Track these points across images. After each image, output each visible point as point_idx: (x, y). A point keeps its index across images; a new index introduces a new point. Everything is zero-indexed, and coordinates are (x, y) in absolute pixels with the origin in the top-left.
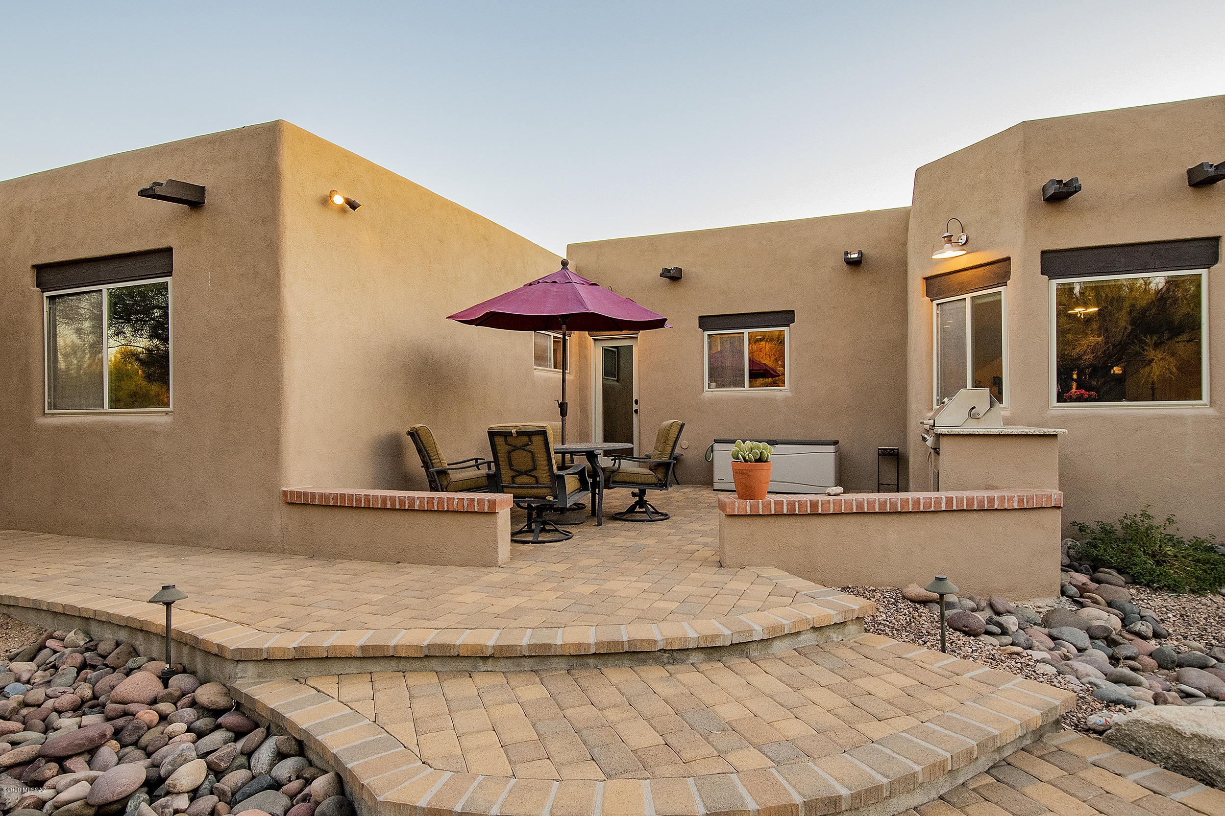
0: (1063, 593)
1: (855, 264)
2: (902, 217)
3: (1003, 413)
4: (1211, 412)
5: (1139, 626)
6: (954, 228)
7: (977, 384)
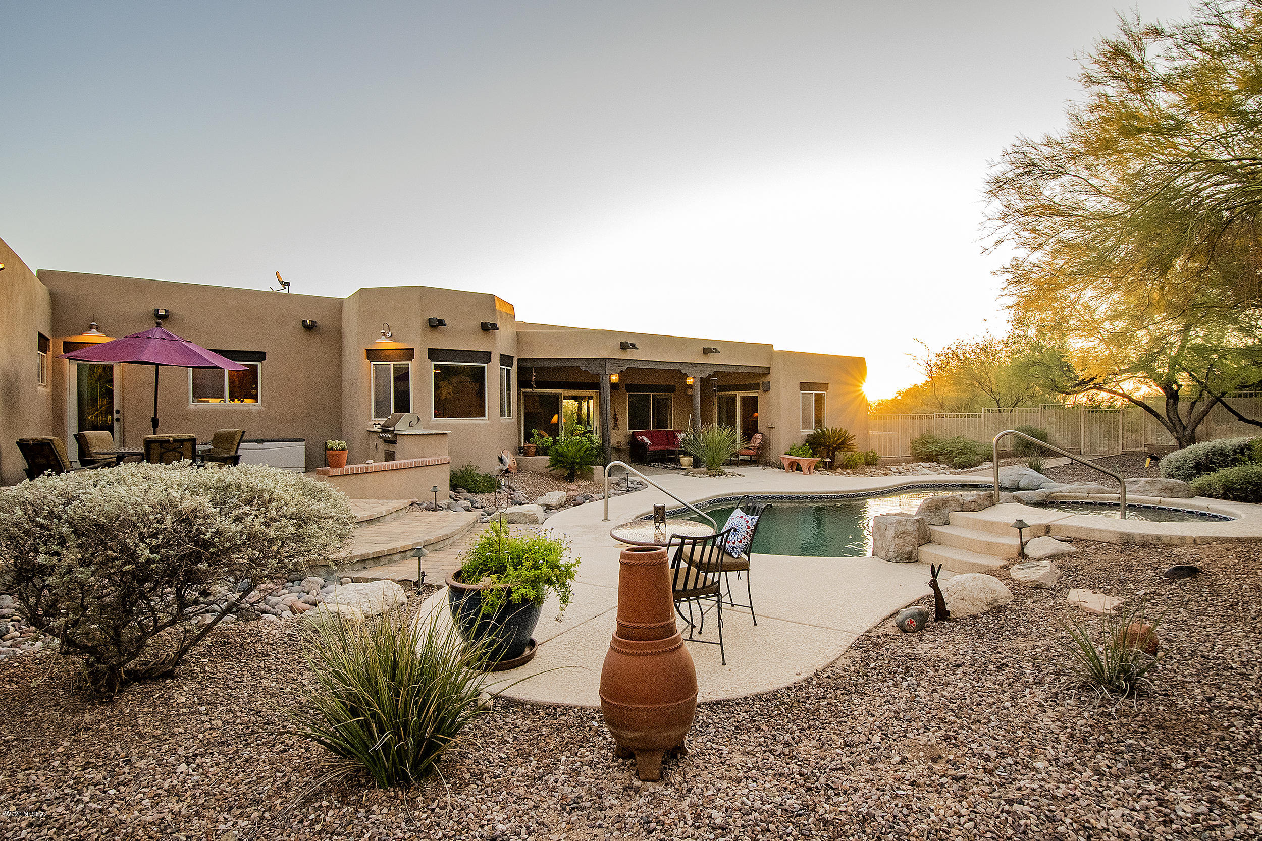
0: (450, 497)
1: (310, 328)
4: (488, 422)
5: (476, 505)
6: (386, 329)
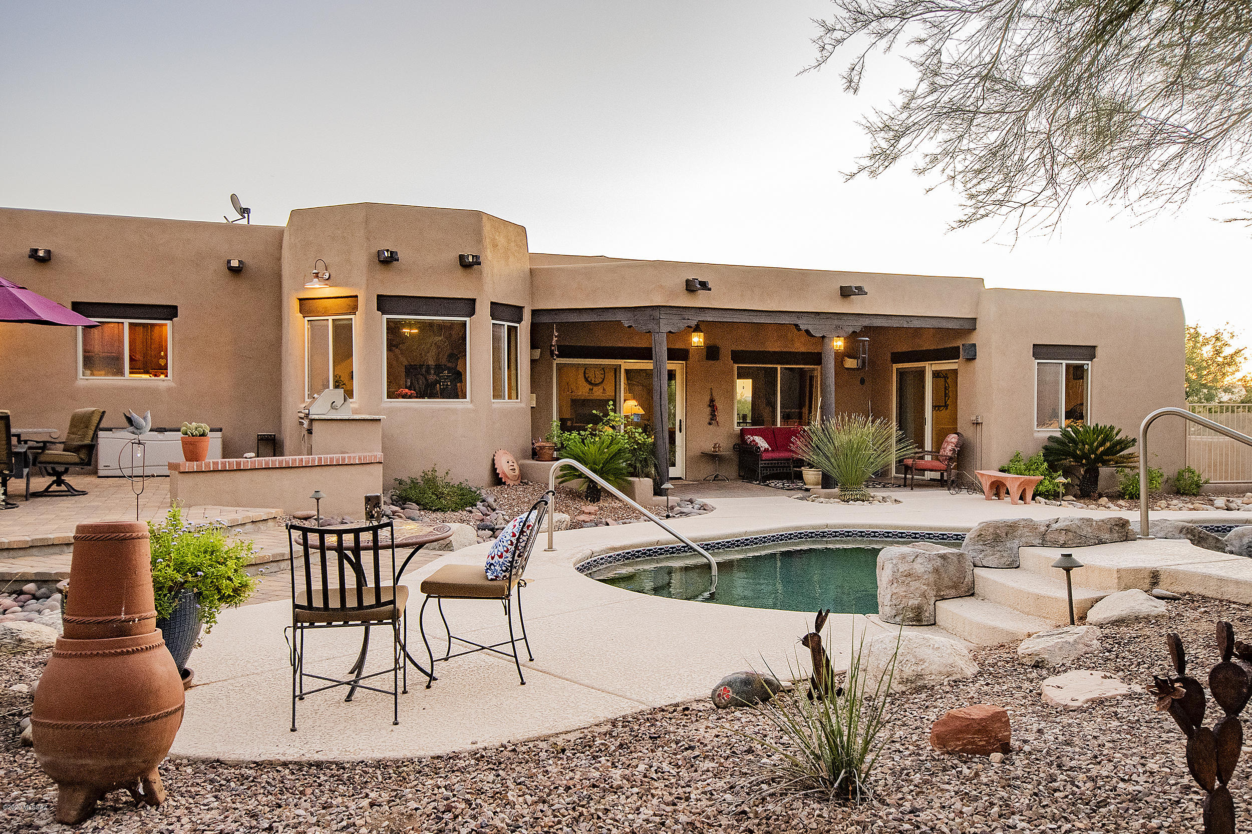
1: (235, 272)
2: (279, 233)
3: (351, 405)
4: (470, 406)
6: (320, 268)
7: (336, 387)
